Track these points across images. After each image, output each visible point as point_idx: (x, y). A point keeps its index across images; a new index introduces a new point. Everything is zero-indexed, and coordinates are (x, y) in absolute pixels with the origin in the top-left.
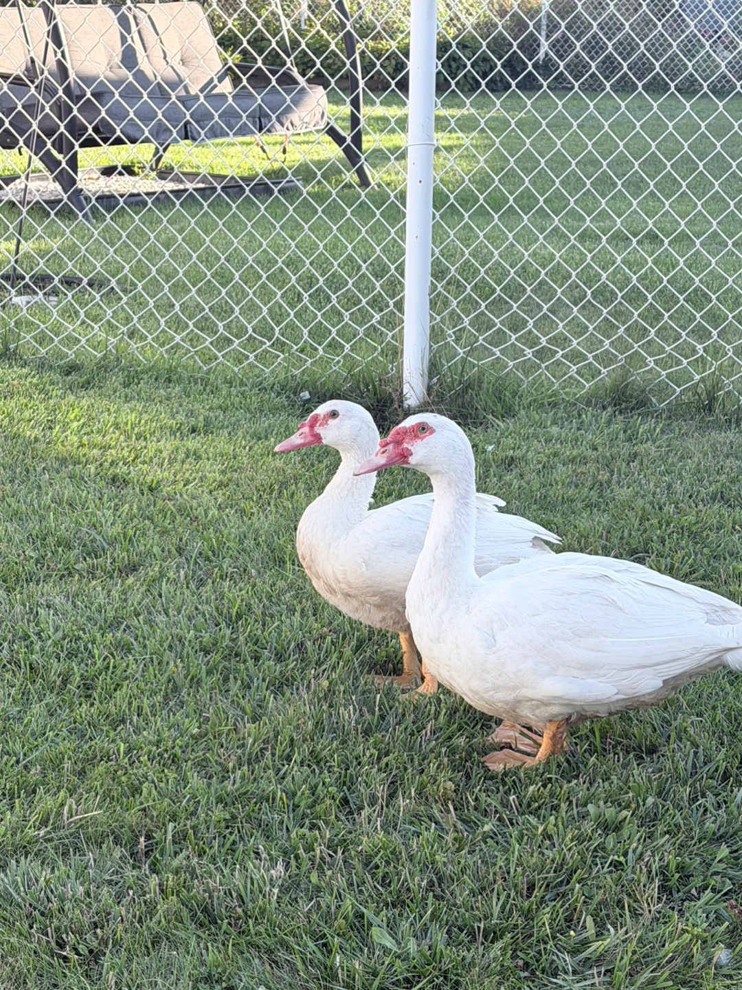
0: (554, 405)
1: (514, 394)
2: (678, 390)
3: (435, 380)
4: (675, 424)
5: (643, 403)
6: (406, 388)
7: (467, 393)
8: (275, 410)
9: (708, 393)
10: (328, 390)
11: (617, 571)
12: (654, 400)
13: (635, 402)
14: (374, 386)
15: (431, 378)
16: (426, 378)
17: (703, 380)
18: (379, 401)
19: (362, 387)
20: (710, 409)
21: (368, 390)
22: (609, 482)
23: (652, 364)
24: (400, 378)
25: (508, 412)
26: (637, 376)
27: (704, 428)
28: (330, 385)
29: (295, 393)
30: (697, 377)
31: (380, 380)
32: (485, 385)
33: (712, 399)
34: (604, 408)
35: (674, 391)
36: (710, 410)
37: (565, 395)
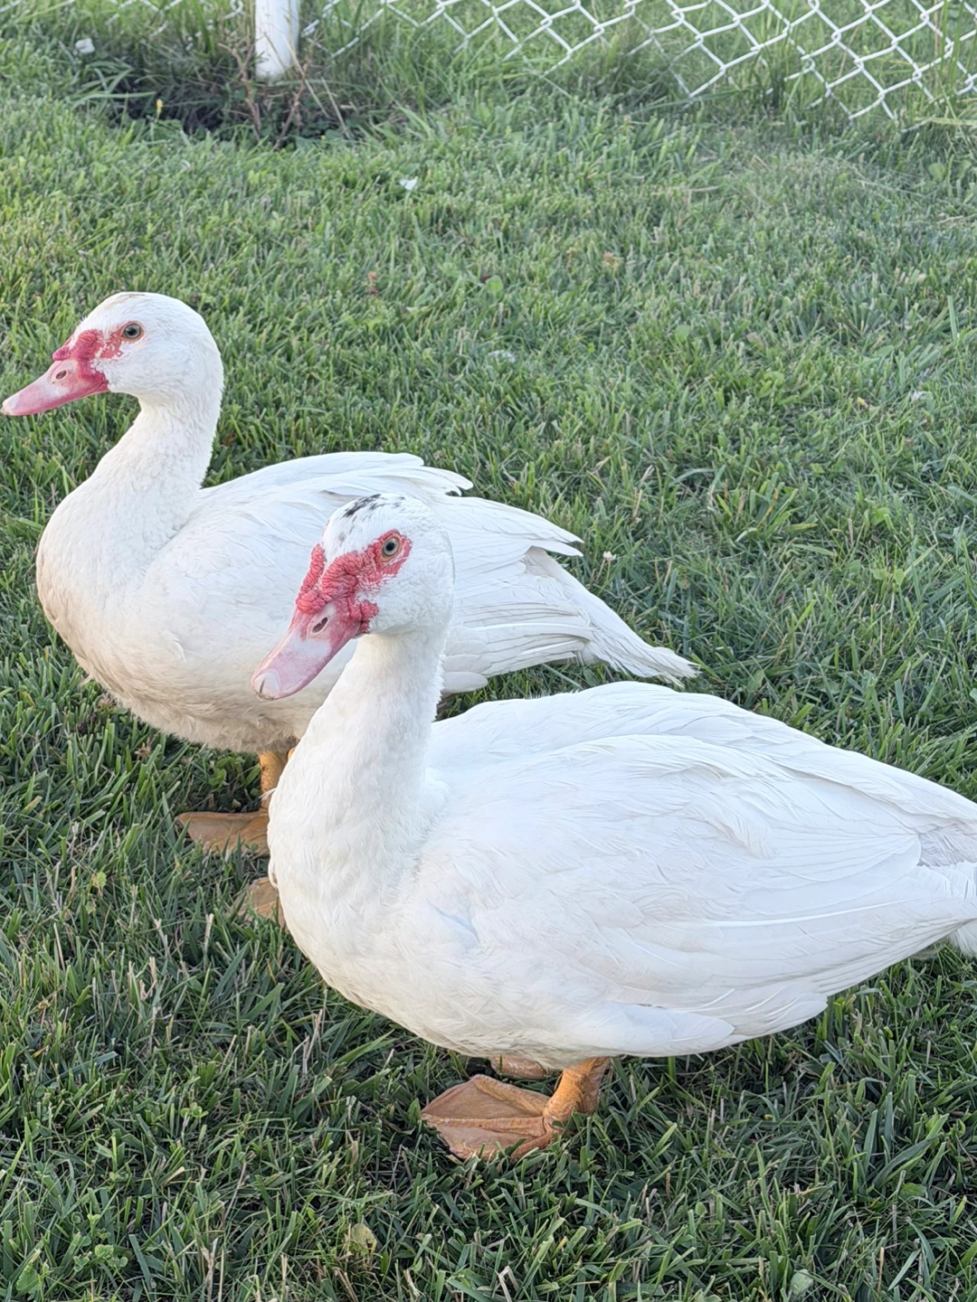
0: (515, 89)
1: (445, 62)
2: (724, 67)
3: (311, 28)
4: (718, 135)
5: (663, 89)
6: (261, 47)
7: (366, 55)
8: (29, 81)
9: (773, 77)
10: (126, 35)
11: (729, 744)
12: (681, 82)
13: (650, 86)
14: (206, 33)
15: (303, 25)
16: (296, 25)
17: (764, 52)
18: (213, 61)
19: (184, 32)
20: (776, 102)
21: (196, 39)
22: (622, 272)
23: (682, 20)
24: (250, 23)
25: (436, 99)
26: (653, 39)
27: (767, 141)
28: (127, 28)
29: (67, 41)
30: (757, 47)
31: (216, 24)
32: (396, 46)
33: (780, 86)
34: (598, 93)
35: (716, 69)
36: (775, 104)
37: (533, 68)
